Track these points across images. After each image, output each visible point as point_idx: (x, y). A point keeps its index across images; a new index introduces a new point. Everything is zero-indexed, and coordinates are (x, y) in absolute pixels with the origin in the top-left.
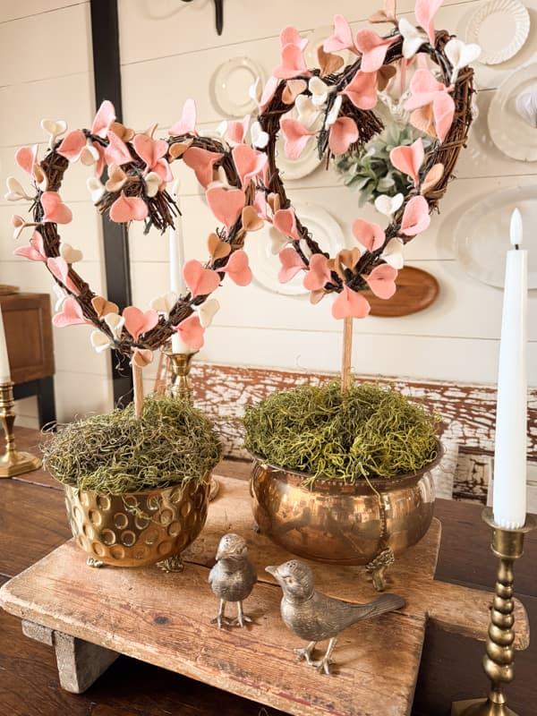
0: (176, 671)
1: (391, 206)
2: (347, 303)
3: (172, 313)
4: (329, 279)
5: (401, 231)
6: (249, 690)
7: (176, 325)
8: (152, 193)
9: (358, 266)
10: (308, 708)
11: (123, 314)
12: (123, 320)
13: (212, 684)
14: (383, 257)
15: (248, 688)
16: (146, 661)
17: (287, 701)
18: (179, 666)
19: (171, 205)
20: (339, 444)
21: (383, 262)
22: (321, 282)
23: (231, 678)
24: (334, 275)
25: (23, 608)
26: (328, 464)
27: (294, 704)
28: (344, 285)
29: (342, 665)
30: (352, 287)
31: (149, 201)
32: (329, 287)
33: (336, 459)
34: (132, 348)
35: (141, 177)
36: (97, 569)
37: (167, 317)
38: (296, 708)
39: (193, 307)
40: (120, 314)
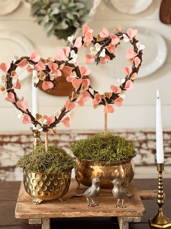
0: (86, 216)
1: (121, 81)
2: (108, 109)
4: (101, 101)
5: (125, 89)
6: (108, 214)
8: (52, 79)
9: (111, 97)
10: (124, 213)
13: (97, 216)
14: (119, 95)
15: (108, 213)
16: (76, 217)
17: (119, 213)
18: (87, 215)
20: (113, 151)
22: (98, 102)
23: (103, 212)
24: (103, 100)
25: (29, 215)
26: (112, 157)
27: (120, 213)
28: (106, 102)
29: (126, 206)
32: (100, 104)
33: (114, 155)
35: (49, 75)
36: (38, 205)
38: (121, 214)
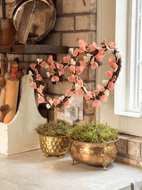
3: (63, 100)
5: (108, 88)
7: (64, 103)
8: (60, 75)
9: (99, 95)
11: (53, 100)
12: (53, 102)
14: (104, 93)
19: (64, 77)
21: (104, 94)
28: (95, 98)
30: (97, 99)
31: (59, 77)
32: (91, 99)
34: (55, 108)
37: (62, 101)
39: (68, 99)
40: (52, 100)
